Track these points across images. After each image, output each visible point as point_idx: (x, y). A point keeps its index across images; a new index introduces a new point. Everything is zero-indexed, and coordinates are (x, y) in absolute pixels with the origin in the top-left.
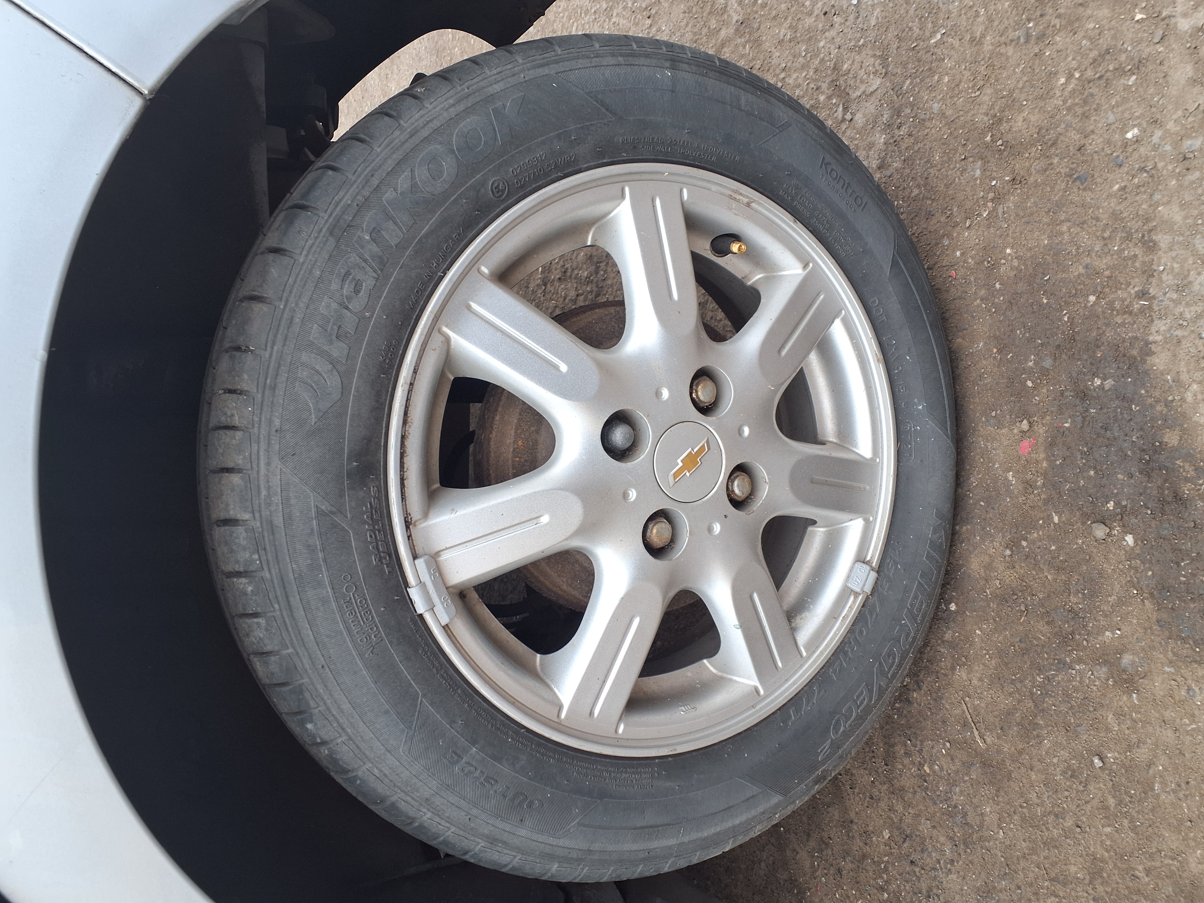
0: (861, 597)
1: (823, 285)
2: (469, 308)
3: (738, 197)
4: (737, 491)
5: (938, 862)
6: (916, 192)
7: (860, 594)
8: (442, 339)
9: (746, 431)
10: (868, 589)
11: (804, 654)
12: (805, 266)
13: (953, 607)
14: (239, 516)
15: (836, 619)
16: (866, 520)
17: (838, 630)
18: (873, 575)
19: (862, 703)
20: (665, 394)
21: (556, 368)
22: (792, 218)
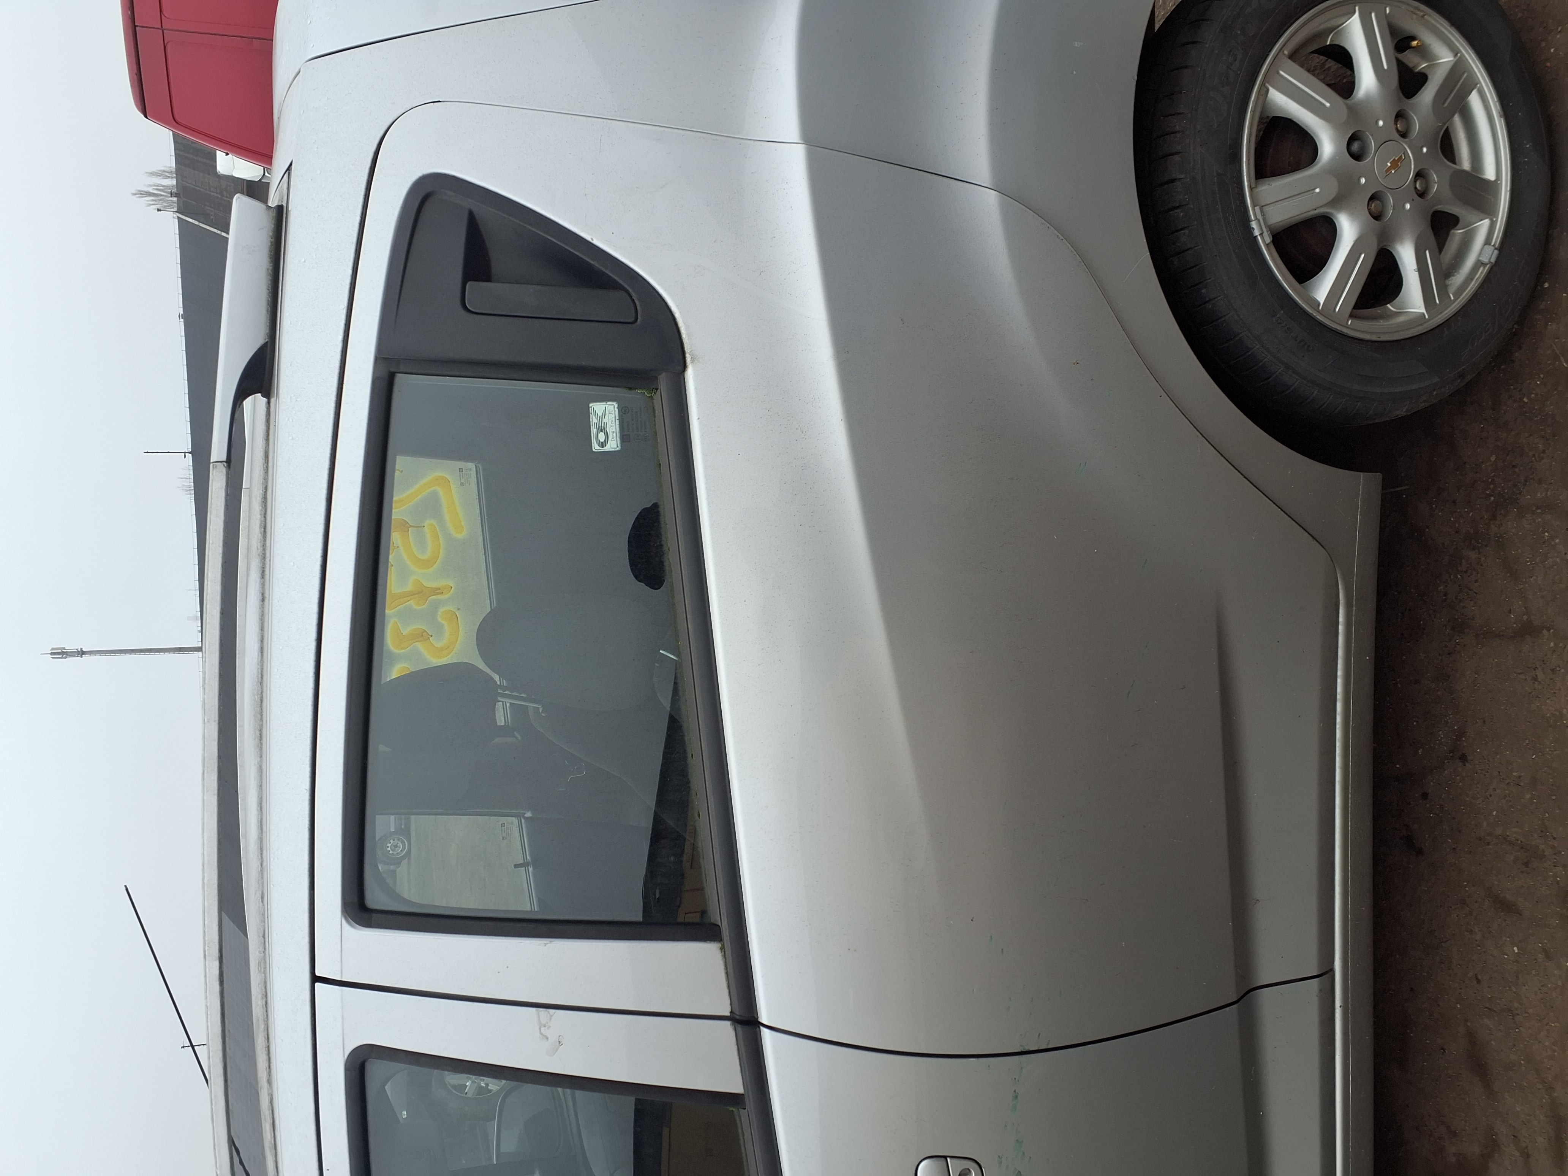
0: (1488, 266)
1: (1467, 69)
2: (1278, 73)
3: (1418, 12)
4: (1418, 186)
5: (1534, 456)
6: (1520, 15)
7: (1487, 264)
8: (1266, 89)
9: (1425, 150)
10: (1493, 260)
11: (1452, 298)
12: (1456, 55)
13: (1546, 285)
14: (1178, 177)
15: (1472, 279)
16: (1491, 220)
17: (1474, 285)
18: (1496, 252)
19: (1489, 329)
20: (1381, 123)
21: (1324, 105)
22: (1449, 24)
